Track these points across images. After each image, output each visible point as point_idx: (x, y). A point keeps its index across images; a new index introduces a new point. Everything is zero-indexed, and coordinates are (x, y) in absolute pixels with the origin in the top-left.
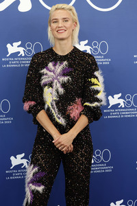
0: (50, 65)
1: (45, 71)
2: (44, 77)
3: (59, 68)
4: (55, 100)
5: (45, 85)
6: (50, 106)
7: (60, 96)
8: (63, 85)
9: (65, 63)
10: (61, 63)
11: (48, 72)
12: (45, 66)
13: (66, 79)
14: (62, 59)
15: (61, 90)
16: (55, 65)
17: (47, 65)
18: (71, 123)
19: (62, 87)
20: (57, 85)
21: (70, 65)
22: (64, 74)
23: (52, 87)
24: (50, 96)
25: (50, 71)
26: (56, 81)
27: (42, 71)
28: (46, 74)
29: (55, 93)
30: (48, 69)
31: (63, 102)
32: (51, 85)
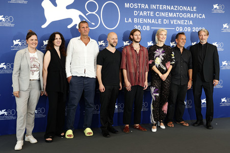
0: (157, 50)
1: (156, 52)
2: (156, 54)
3: (161, 51)
5: (156, 57)
7: (162, 60)
8: (163, 57)
13: (164, 54)
14: (161, 48)
15: (163, 58)
16: (159, 50)
18: (167, 70)
20: (161, 57)
21: (164, 50)
24: (158, 61)
25: (158, 52)
26: (160, 55)
29: (160, 59)
31: (164, 62)
32: (159, 57)
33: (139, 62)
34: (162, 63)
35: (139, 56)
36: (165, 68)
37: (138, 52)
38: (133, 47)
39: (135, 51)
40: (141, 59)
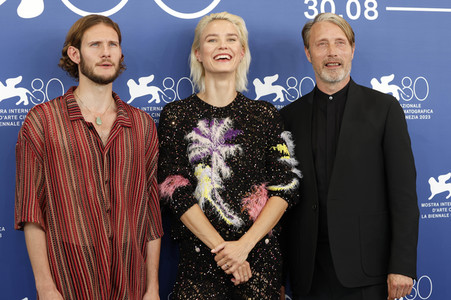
0: (201, 124)
1: (193, 135)
2: (194, 146)
3: (219, 130)
4: (219, 190)
5: (197, 161)
6: (211, 200)
7: (226, 182)
8: (229, 161)
9: (227, 120)
10: (221, 122)
11: (199, 137)
12: (193, 126)
13: (232, 149)
14: (221, 113)
15: (227, 171)
16: (209, 125)
17: (196, 126)
19: (227, 165)
20: (219, 162)
21: (236, 126)
22: (228, 141)
23: (211, 166)
24: (209, 182)
25: (203, 135)
26: (215, 154)
27: (188, 136)
28: (197, 142)
29: (216, 176)
30: (199, 132)
31: (234, 190)
32: (208, 161)
33: (110, 184)
34: (223, 194)
35: (108, 153)
36: (236, 221)
37: (104, 133)
38: (76, 110)
39: (90, 127)
40: (124, 173)
